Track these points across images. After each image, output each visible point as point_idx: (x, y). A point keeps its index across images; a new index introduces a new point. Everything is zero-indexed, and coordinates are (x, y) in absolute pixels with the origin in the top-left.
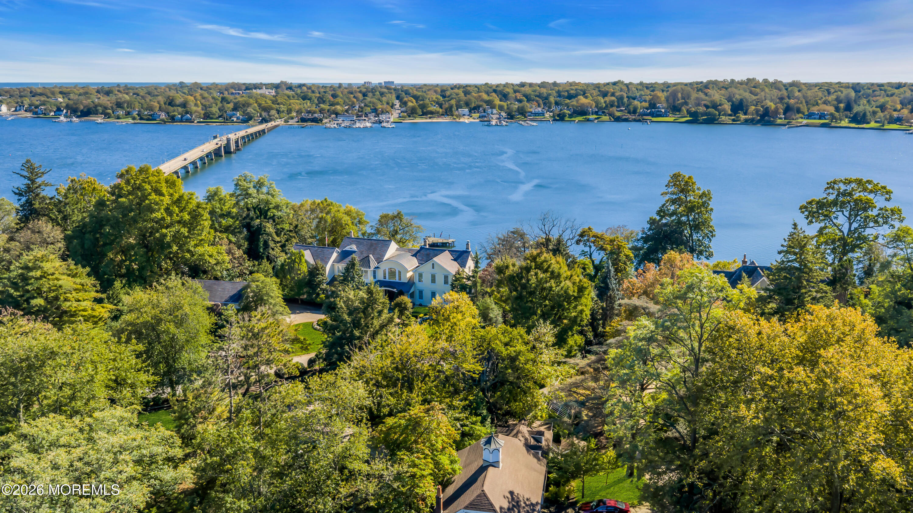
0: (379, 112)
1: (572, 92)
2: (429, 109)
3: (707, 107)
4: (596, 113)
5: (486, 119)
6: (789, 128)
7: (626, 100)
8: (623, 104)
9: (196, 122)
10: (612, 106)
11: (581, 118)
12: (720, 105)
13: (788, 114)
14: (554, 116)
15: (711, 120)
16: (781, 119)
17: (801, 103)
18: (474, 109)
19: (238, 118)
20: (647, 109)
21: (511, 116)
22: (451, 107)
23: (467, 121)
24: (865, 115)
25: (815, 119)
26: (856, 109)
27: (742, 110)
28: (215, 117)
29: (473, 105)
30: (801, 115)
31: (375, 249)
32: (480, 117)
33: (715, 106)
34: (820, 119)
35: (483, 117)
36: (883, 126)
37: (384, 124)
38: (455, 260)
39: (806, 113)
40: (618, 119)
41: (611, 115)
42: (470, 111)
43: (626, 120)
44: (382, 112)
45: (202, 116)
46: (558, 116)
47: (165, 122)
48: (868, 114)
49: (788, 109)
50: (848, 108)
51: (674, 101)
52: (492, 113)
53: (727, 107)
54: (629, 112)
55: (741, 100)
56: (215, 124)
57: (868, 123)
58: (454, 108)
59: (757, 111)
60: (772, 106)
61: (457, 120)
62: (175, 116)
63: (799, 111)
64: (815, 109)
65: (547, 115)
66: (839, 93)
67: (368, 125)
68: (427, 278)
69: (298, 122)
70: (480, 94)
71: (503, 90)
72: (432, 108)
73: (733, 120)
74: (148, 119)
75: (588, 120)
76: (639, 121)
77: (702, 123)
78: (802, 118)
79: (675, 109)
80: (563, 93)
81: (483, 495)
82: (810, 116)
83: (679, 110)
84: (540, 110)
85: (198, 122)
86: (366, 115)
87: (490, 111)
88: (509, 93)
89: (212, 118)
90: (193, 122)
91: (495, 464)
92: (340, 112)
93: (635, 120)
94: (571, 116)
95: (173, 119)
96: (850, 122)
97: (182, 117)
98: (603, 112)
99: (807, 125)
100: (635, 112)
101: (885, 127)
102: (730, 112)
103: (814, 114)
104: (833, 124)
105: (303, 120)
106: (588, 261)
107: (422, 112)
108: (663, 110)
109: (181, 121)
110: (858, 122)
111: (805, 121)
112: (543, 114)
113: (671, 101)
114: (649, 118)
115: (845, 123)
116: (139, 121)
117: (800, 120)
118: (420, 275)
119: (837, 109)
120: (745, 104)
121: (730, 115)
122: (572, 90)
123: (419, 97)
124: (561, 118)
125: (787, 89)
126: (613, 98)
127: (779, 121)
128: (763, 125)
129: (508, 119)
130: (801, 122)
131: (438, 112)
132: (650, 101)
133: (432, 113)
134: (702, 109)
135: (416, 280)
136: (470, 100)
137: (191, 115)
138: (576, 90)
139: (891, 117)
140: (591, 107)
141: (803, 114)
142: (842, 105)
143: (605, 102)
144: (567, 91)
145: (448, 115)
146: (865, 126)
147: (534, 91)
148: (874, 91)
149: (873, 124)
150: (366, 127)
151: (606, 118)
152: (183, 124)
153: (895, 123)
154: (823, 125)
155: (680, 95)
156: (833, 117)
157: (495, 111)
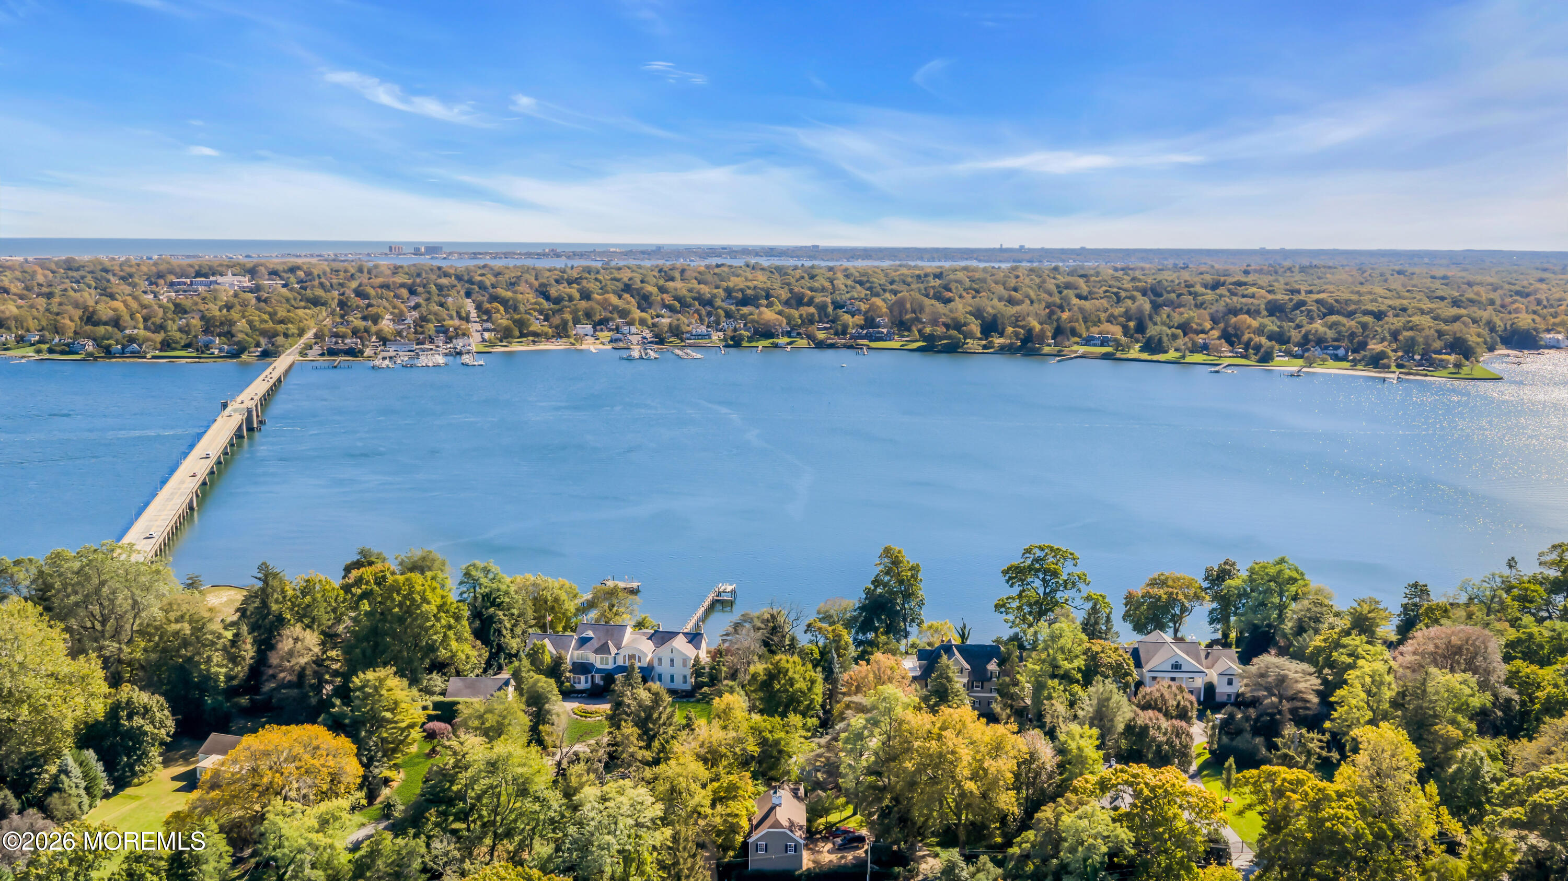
0: (451, 334)
1: (749, 292)
2: (531, 329)
3: (947, 326)
4: (788, 334)
5: (621, 345)
6: (1059, 361)
7: (830, 309)
8: (827, 315)
9: (149, 356)
10: (811, 322)
11: (767, 343)
12: (965, 324)
13: (1059, 339)
14: (725, 340)
15: (953, 349)
16: (1049, 345)
17: (1077, 321)
18: (600, 324)
19: (221, 350)
20: (862, 328)
21: (661, 340)
22: (565, 323)
23: (593, 349)
24: (1160, 340)
25: (1095, 345)
26: (1152, 331)
27: (996, 331)
28: (178, 346)
29: (597, 318)
30: (1076, 339)
31: (612, 635)
32: (611, 341)
33: (958, 326)
34: (1102, 345)
35: (617, 340)
36: (1184, 357)
37: (466, 358)
38: (690, 642)
39: (1084, 335)
40: (821, 345)
41: (810, 337)
42: (594, 327)
43: (832, 346)
44: (457, 336)
45: (159, 346)
46: (732, 338)
47: (96, 358)
48: (1165, 339)
49: (1059, 332)
50: (1141, 328)
51: (901, 313)
52: (630, 333)
53: (975, 327)
54: (836, 334)
55: (995, 316)
56: (184, 361)
57: (1166, 352)
58: (571, 324)
59: (1016, 335)
60: (1038, 327)
61: (577, 346)
62: (110, 345)
63: (1074, 333)
64: (1095, 331)
65: (716, 336)
66: (1129, 302)
67: (440, 360)
68: (666, 662)
69: (322, 355)
70: (607, 296)
71: (642, 288)
72: (536, 326)
73: (985, 347)
74: (62, 352)
75: (777, 346)
76: (851, 347)
77: (939, 352)
78: (1077, 343)
79: (902, 326)
80: (734, 294)
81: (777, 821)
82: (1088, 341)
83: (909, 329)
84: (703, 329)
85: (154, 357)
86: (432, 341)
87: (625, 329)
88: (651, 294)
89: (174, 349)
90: (145, 357)
91: (780, 805)
92: (389, 337)
93: (845, 346)
94: (750, 339)
95: (108, 353)
96: (1142, 350)
97: (123, 349)
98: (799, 334)
99: (1083, 357)
100: (844, 332)
101: (1188, 359)
102: (979, 335)
103: (1093, 338)
104: (1119, 355)
105: (332, 352)
106: (814, 648)
107: (521, 332)
108: (885, 331)
109: (122, 354)
110: (1153, 351)
111: (1082, 350)
112: (709, 336)
113: (896, 313)
114: (865, 342)
115: (1134, 353)
116: (48, 356)
117: (1075, 348)
118: (660, 660)
119: (1126, 330)
120: (999, 322)
121: (980, 339)
122: (749, 288)
123: (508, 301)
124: (735, 342)
125: (1060, 292)
126: (812, 310)
127: (1046, 349)
128: (1025, 355)
129: (657, 343)
130: (1076, 352)
131: (546, 334)
132: (866, 313)
133: (536, 334)
134: (941, 330)
135: (656, 664)
136: (592, 309)
137: (140, 346)
138: (755, 288)
139: (1194, 343)
140: (780, 325)
141: (1080, 336)
142: (1132, 324)
143: (801, 316)
144: (742, 290)
145: (561, 337)
146: (1161, 357)
147: (690, 291)
148: (1179, 296)
149: (1172, 355)
150: (437, 366)
151: (803, 342)
152: (127, 360)
153: (1201, 352)
154: (1106, 357)
155: (908, 306)
156: (1118, 345)
157: (634, 329)
